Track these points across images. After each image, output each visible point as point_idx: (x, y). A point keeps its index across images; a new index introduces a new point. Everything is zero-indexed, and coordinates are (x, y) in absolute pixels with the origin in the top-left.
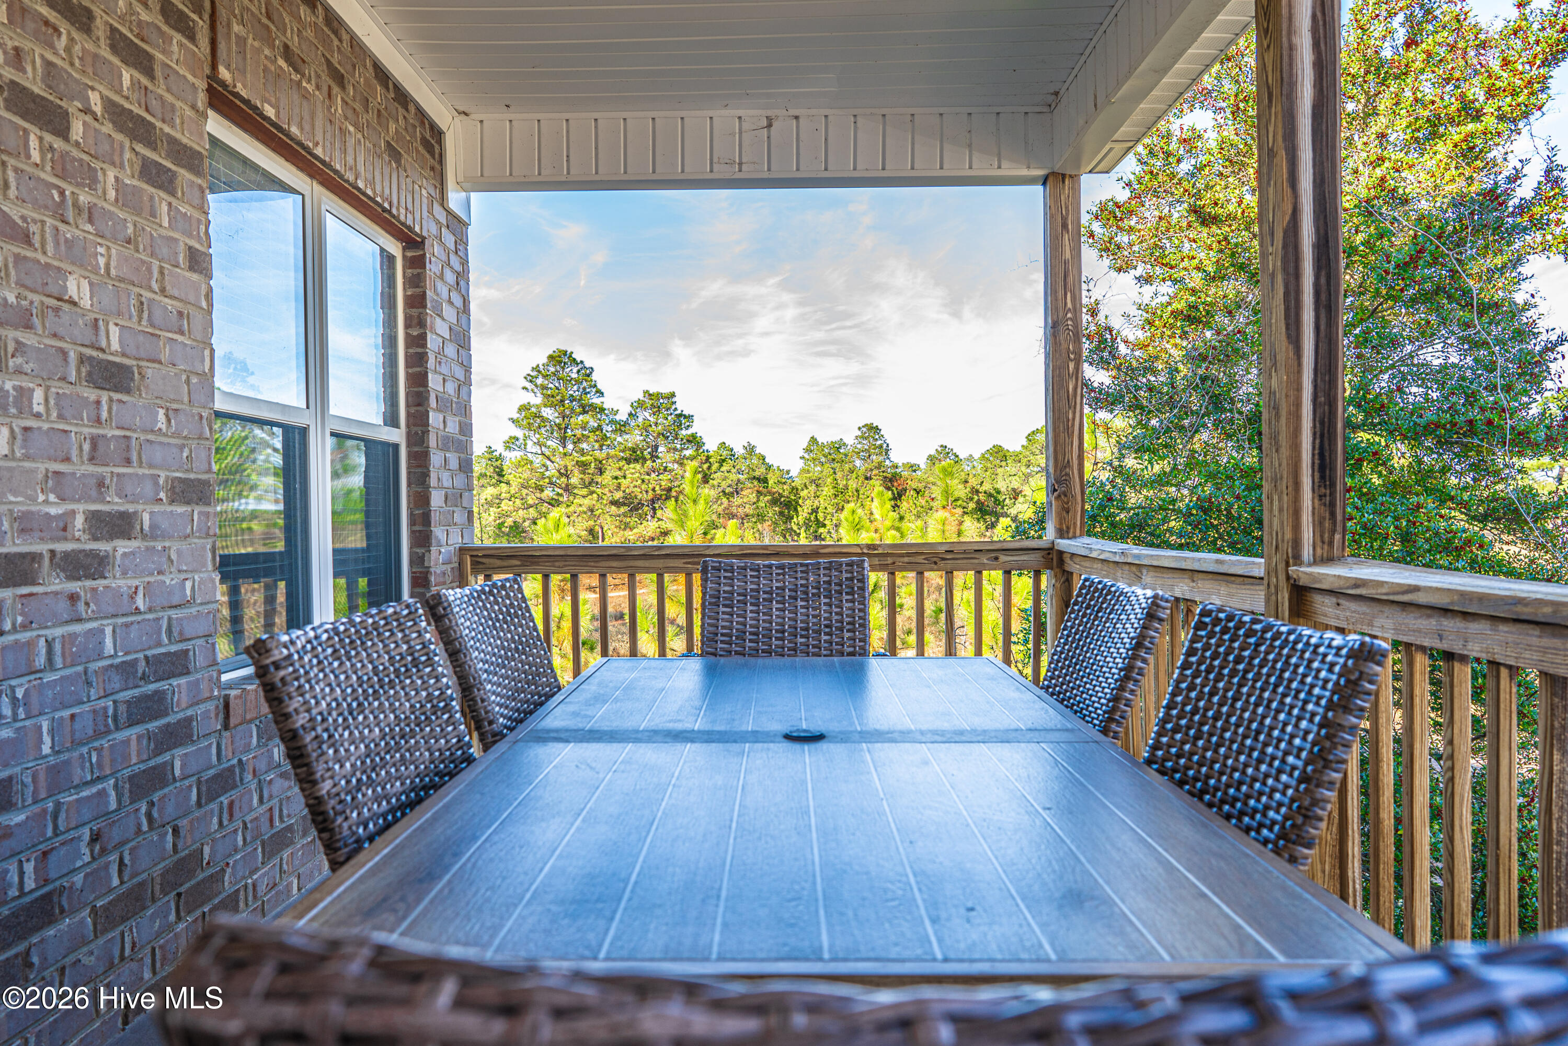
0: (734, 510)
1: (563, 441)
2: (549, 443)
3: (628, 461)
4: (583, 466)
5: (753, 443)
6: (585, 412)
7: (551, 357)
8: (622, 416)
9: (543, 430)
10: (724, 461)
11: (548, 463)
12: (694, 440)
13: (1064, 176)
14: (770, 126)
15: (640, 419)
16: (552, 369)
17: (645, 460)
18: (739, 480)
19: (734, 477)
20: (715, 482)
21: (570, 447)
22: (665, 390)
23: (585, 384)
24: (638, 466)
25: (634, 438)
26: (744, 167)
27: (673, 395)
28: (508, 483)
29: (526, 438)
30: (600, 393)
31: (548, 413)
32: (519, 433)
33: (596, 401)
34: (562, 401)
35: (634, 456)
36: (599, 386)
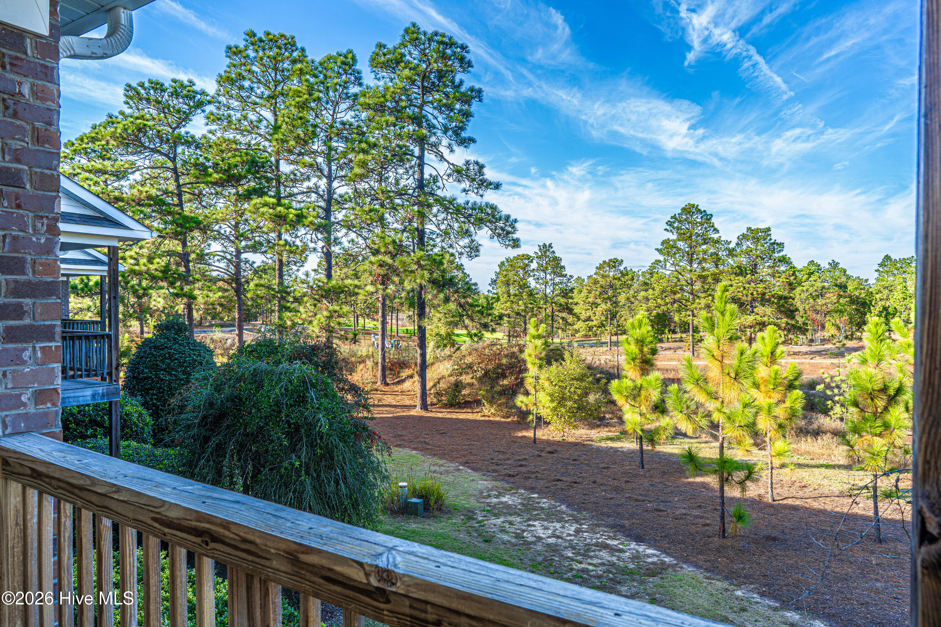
0: (818, 308)
1: (691, 262)
2: (681, 264)
3: (737, 275)
4: (703, 278)
5: (836, 261)
6: (705, 243)
7: (684, 209)
8: (732, 246)
9: (677, 256)
10: (812, 273)
11: (680, 277)
12: (784, 260)
15: (744, 247)
16: (684, 217)
17: (747, 274)
18: (823, 287)
19: (819, 284)
20: (805, 288)
21: (695, 266)
22: (762, 226)
23: (706, 225)
24: (741, 278)
25: (744, 260)
27: (769, 229)
28: (653, 289)
29: (665, 261)
30: (716, 231)
31: (681, 244)
32: (661, 258)
33: (716, 236)
34: (690, 237)
35: (740, 271)
36: (716, 226)
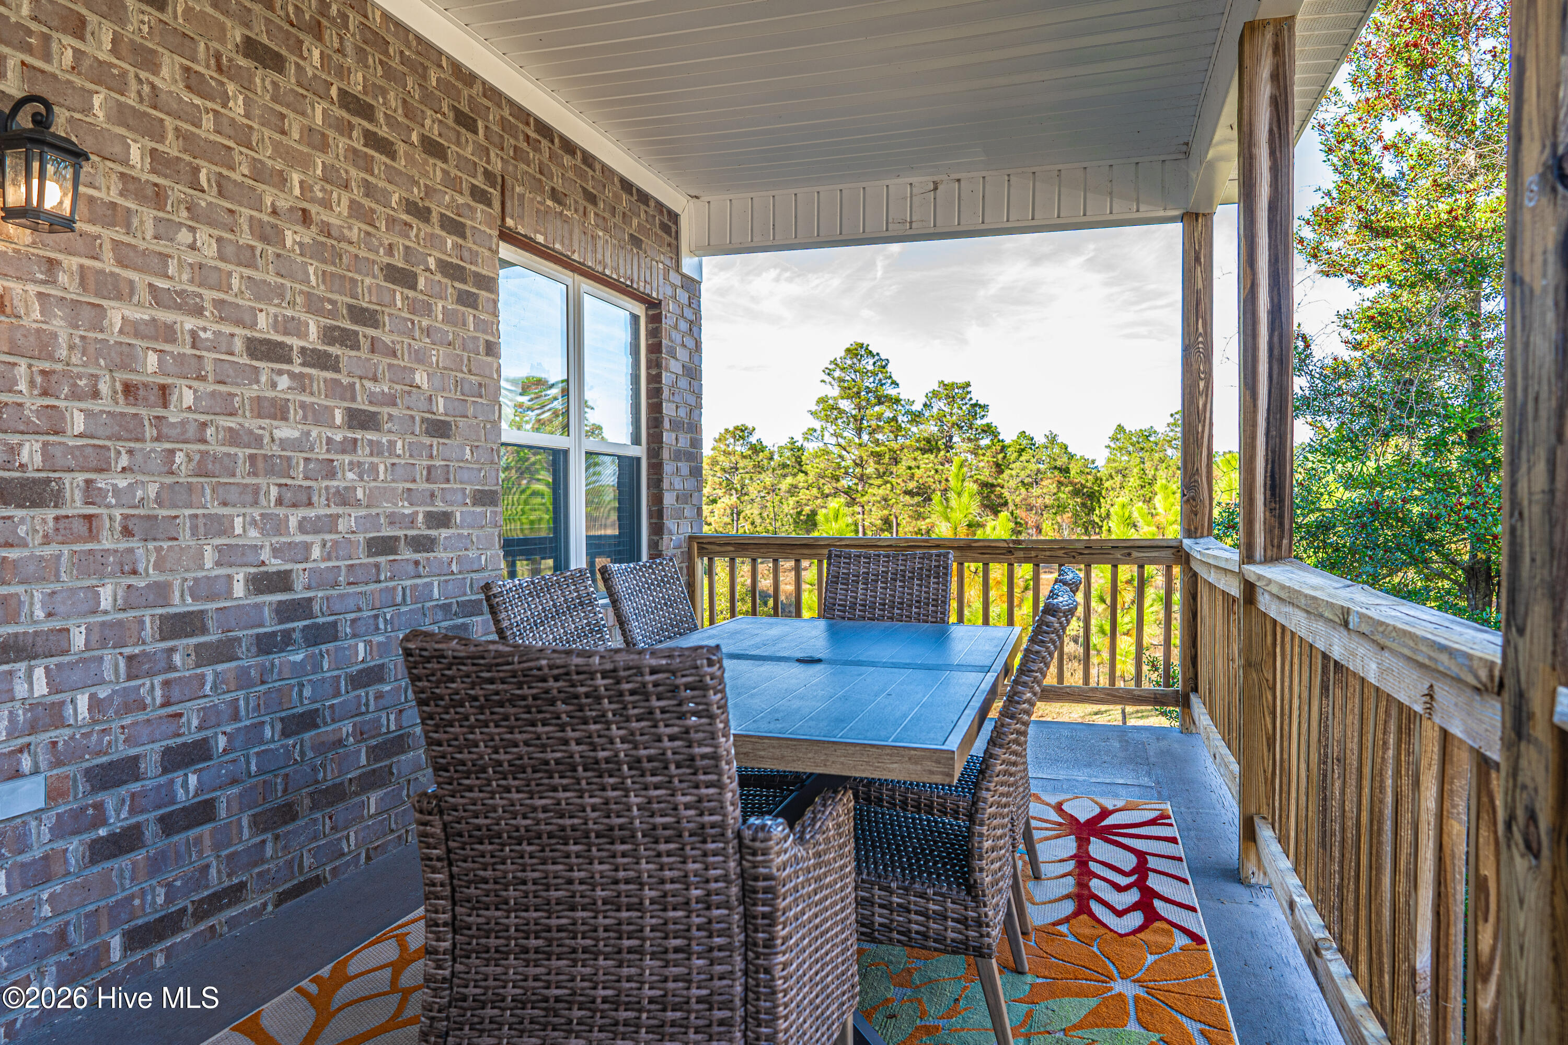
0: (1032, 501)
1: (859, 431)
2: (845, 434)
3: (924, 451)
4: (878, 456)
5: (1055, 432)
6: (880, 403)
7: (848, 351)
8: (918, 407)
9: (839, 421)
10: (1023, 450)
11: (844, 453)
12: (989, 430)
13: (1197, 215)
14: (936, 189)
15: (935, 410)
16: (849, 362)
17: (939, 450)
18: (1039, 471)
19: (1033, 467)
20: (1014, 473)
21: (865, 437)
22: (960, 380)
23: (880, 376)
24: (932, 457)
25: (932, 428)
26: (914, 225)
27: (968, 385)
28: (806, 473)
29: (823, 429)
30: (895, 384)
31: (845, 405)
32: (817, 425)
33: (891, 392)
34: (858, 393)
35: (929, 446)
36: (895, 378)
